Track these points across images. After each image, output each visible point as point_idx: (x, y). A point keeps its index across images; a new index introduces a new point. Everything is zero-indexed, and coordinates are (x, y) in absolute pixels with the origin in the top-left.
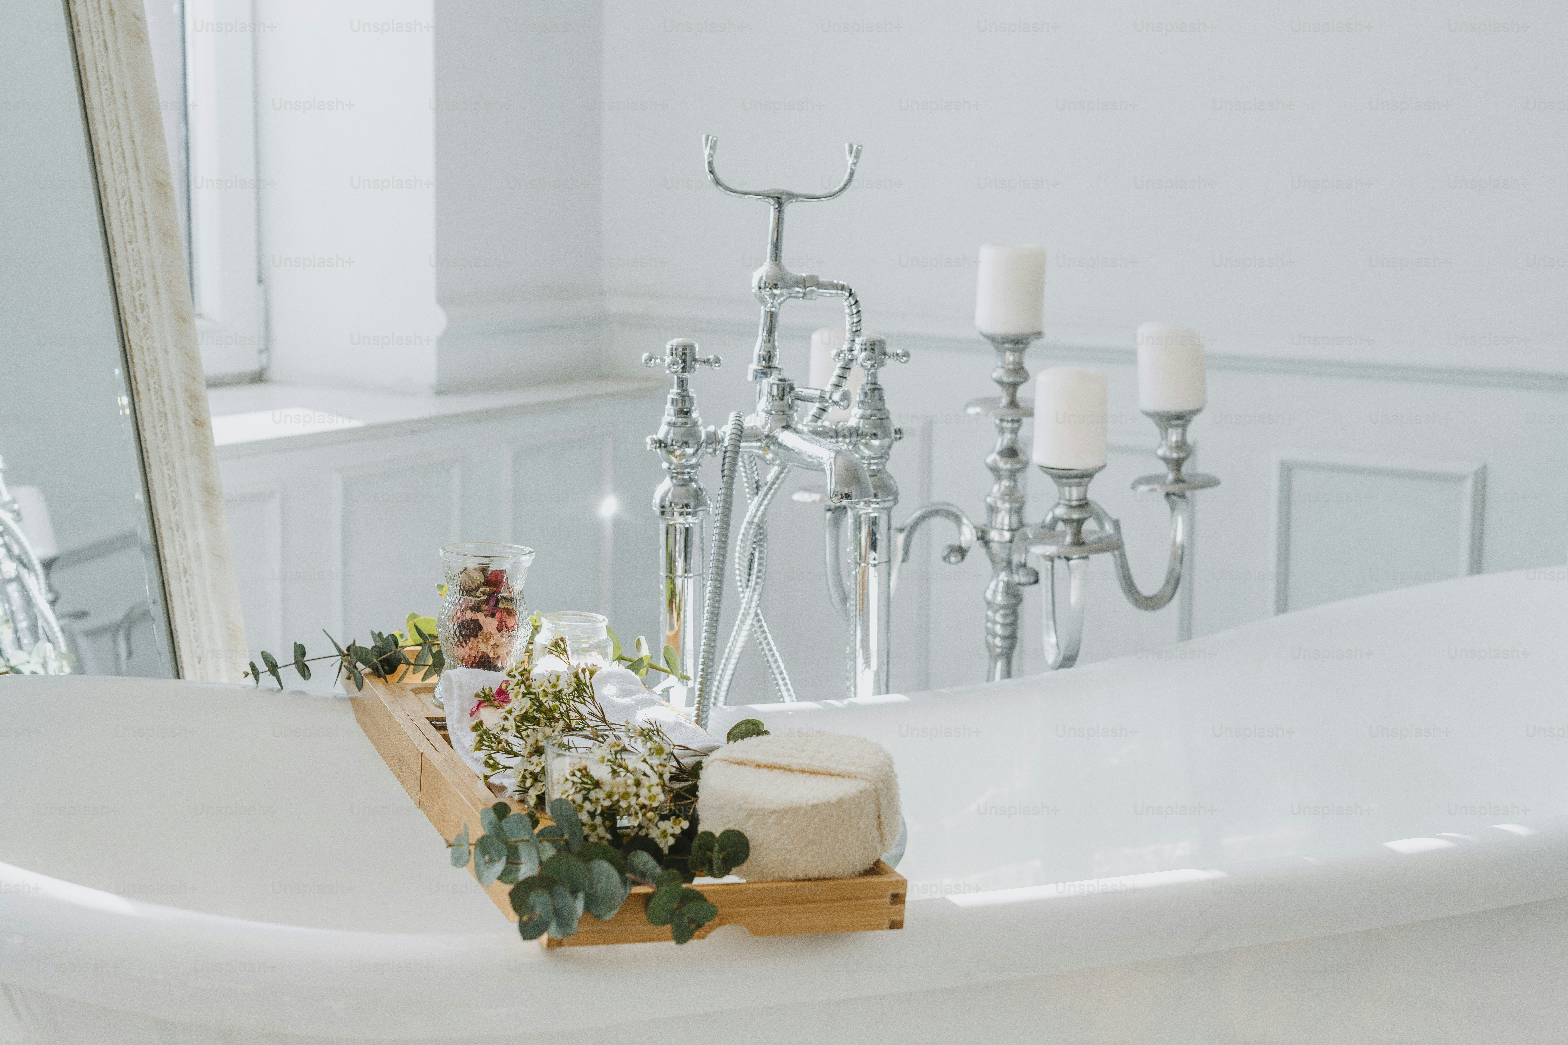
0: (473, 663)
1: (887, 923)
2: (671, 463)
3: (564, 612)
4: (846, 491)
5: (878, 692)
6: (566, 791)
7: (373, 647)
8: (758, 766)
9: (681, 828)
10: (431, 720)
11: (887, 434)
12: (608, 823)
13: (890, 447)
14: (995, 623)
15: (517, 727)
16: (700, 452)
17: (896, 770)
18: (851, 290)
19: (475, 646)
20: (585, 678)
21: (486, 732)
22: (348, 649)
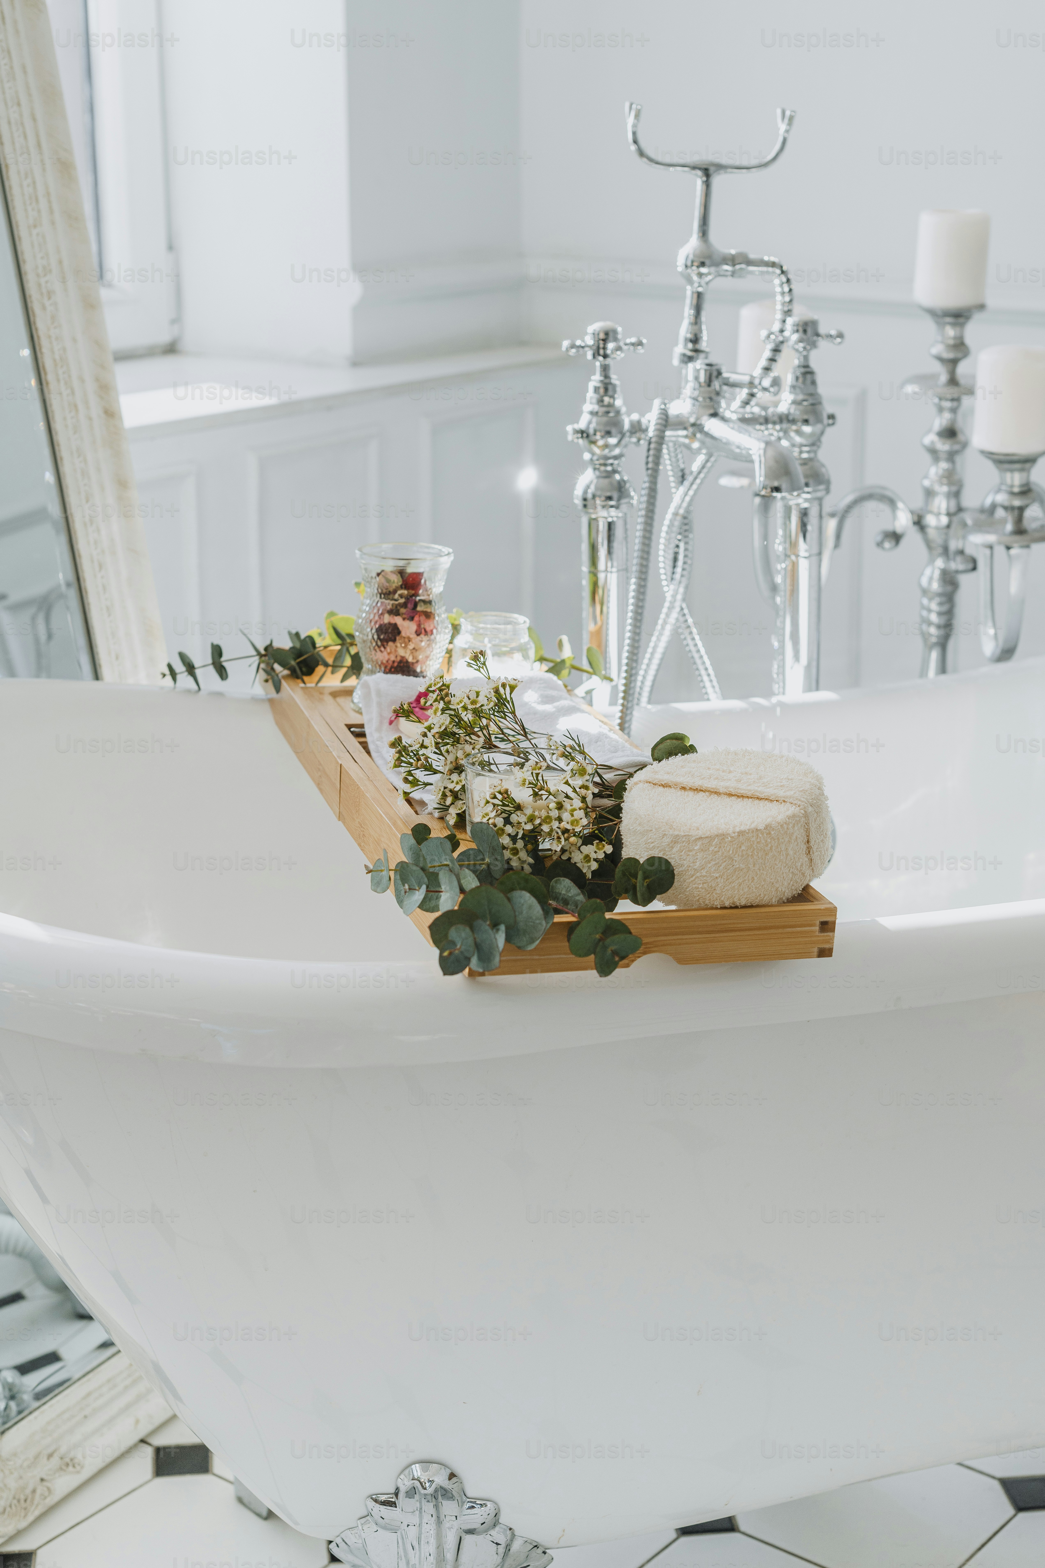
0: (392, 667)
1: (816, 950)
2: (593, 454)
3: (484, 613)
4: (776, 484)
5: (808, 689)
6: (487, 814)
7: (291, 648)
8: (684, 788)
9: (604, 852)
10: (349, 727)
11: (819, 420)
12: (530, 847)
13: (822, 433)
14: (930, 611)
15: (437, 744)
16: (623, 442)
17: (826, 793)
18: (782, 267)
19: (393, 650)
20: (506, 693)
21: (405, 748)
22: (266, 649)
